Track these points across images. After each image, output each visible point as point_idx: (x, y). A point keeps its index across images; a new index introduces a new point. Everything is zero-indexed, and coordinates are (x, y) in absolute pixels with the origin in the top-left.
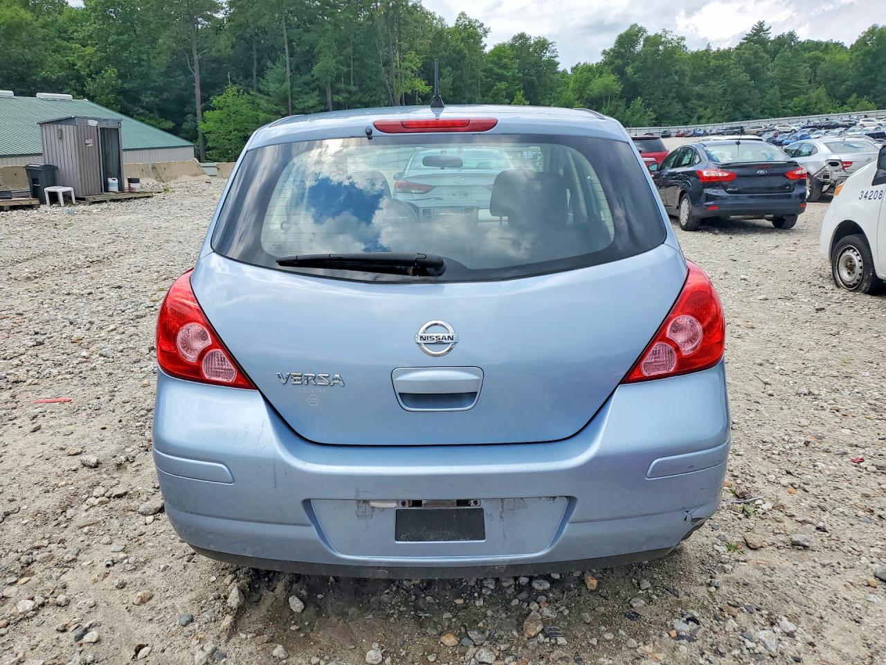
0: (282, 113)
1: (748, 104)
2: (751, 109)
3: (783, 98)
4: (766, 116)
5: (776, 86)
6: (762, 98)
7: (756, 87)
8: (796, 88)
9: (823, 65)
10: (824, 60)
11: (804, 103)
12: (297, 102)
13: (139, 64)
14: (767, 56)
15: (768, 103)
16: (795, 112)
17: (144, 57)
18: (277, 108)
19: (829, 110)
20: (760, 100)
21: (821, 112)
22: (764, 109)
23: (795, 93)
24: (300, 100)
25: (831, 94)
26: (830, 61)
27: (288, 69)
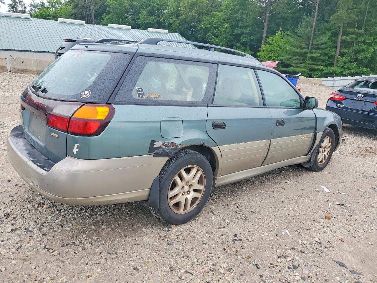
0: (303, 47)
12: (315, 40)
13: (241, 20)
17: (244, 16)
18: (301, 44)
24: (318, 39)
27: (315, 19)
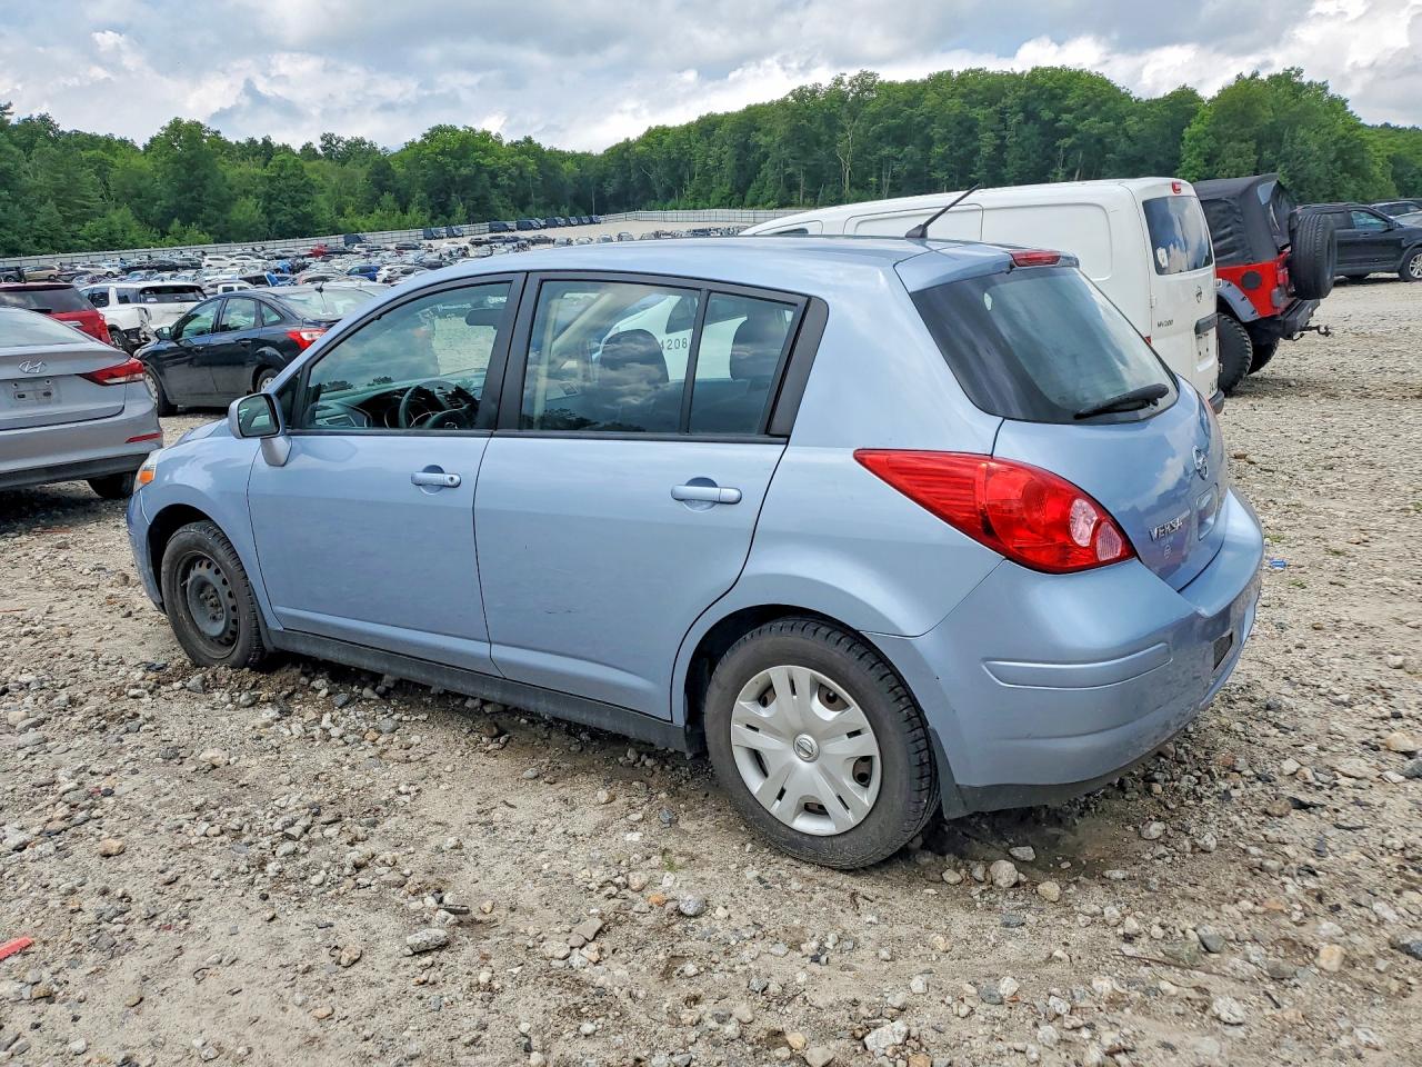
1: (8, 229)
2: (16, 238)
3: (68, 220)
4: (47, 250)
5: (49, 201)
6: (32, 218)
7: (16, 201)
8: (84, 206)
9: (115, 173)
10: (113, 165)
11: (104, 230)
14: (17, 151)
15: (44, 228)
16: (93, 243)
19: (147, 243)
20: (28, 223)
21: (134, 246)
22: (39, 238)
23: (85, 213)
25: (144, 220)
26: (124, 168)
